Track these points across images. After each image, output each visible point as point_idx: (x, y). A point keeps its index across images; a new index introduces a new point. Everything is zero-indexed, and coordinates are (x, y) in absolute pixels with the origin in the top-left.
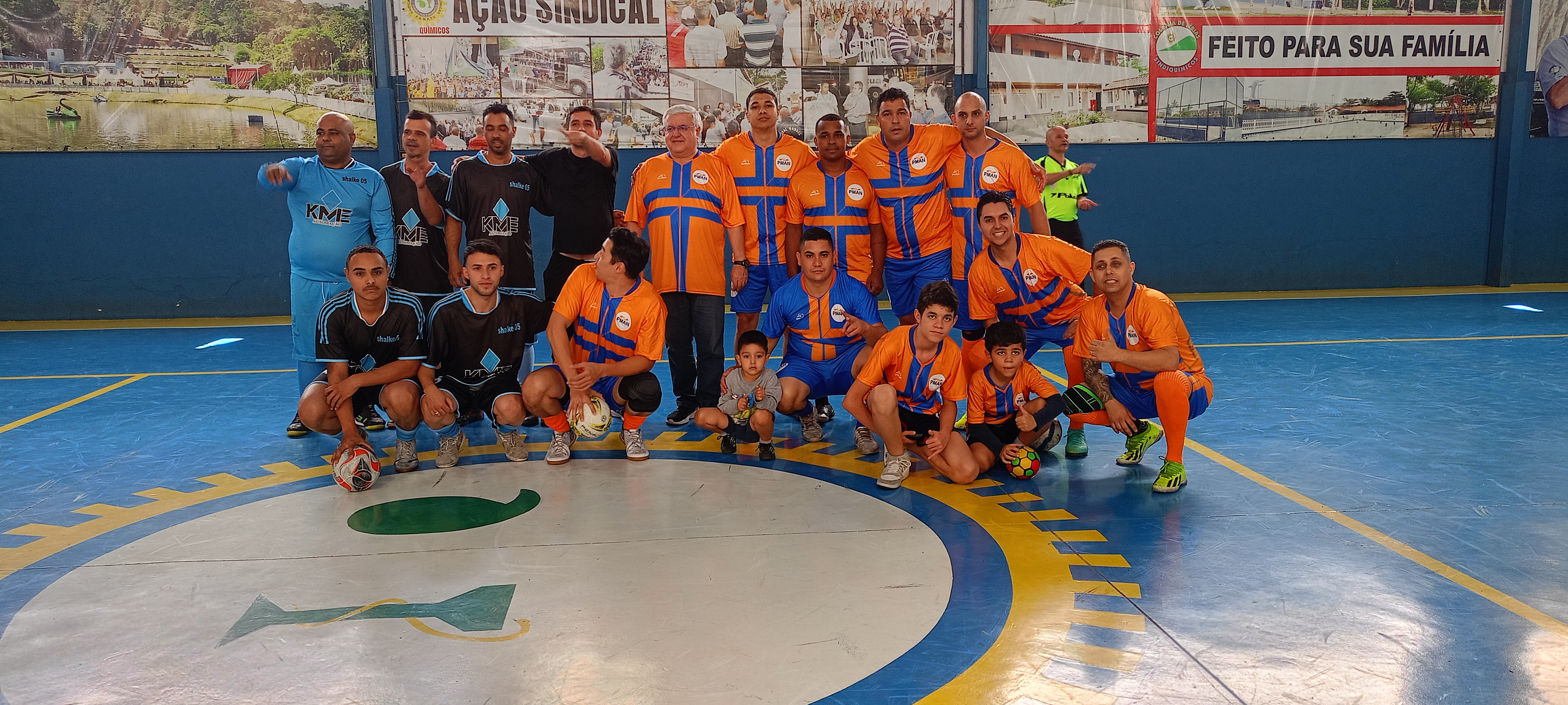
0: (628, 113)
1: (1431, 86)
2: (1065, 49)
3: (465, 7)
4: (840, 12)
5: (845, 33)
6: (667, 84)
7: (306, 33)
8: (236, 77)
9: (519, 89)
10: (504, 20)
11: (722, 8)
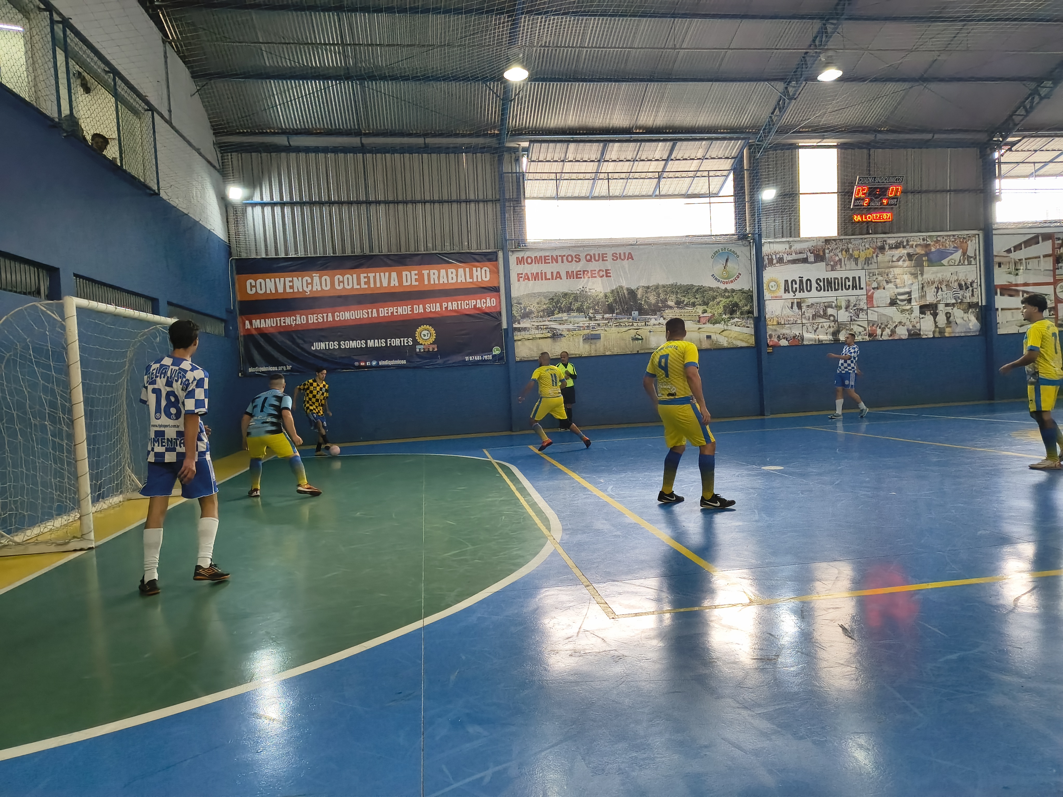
0: (851, 327)
3: (788, 287)
4: (933, 283)
5: (936, 290)
6: (867, 314)
7: (728, 301)
8: (702, 319)
9: (809, 319)
10: (803, 292)
11: (887, 282)
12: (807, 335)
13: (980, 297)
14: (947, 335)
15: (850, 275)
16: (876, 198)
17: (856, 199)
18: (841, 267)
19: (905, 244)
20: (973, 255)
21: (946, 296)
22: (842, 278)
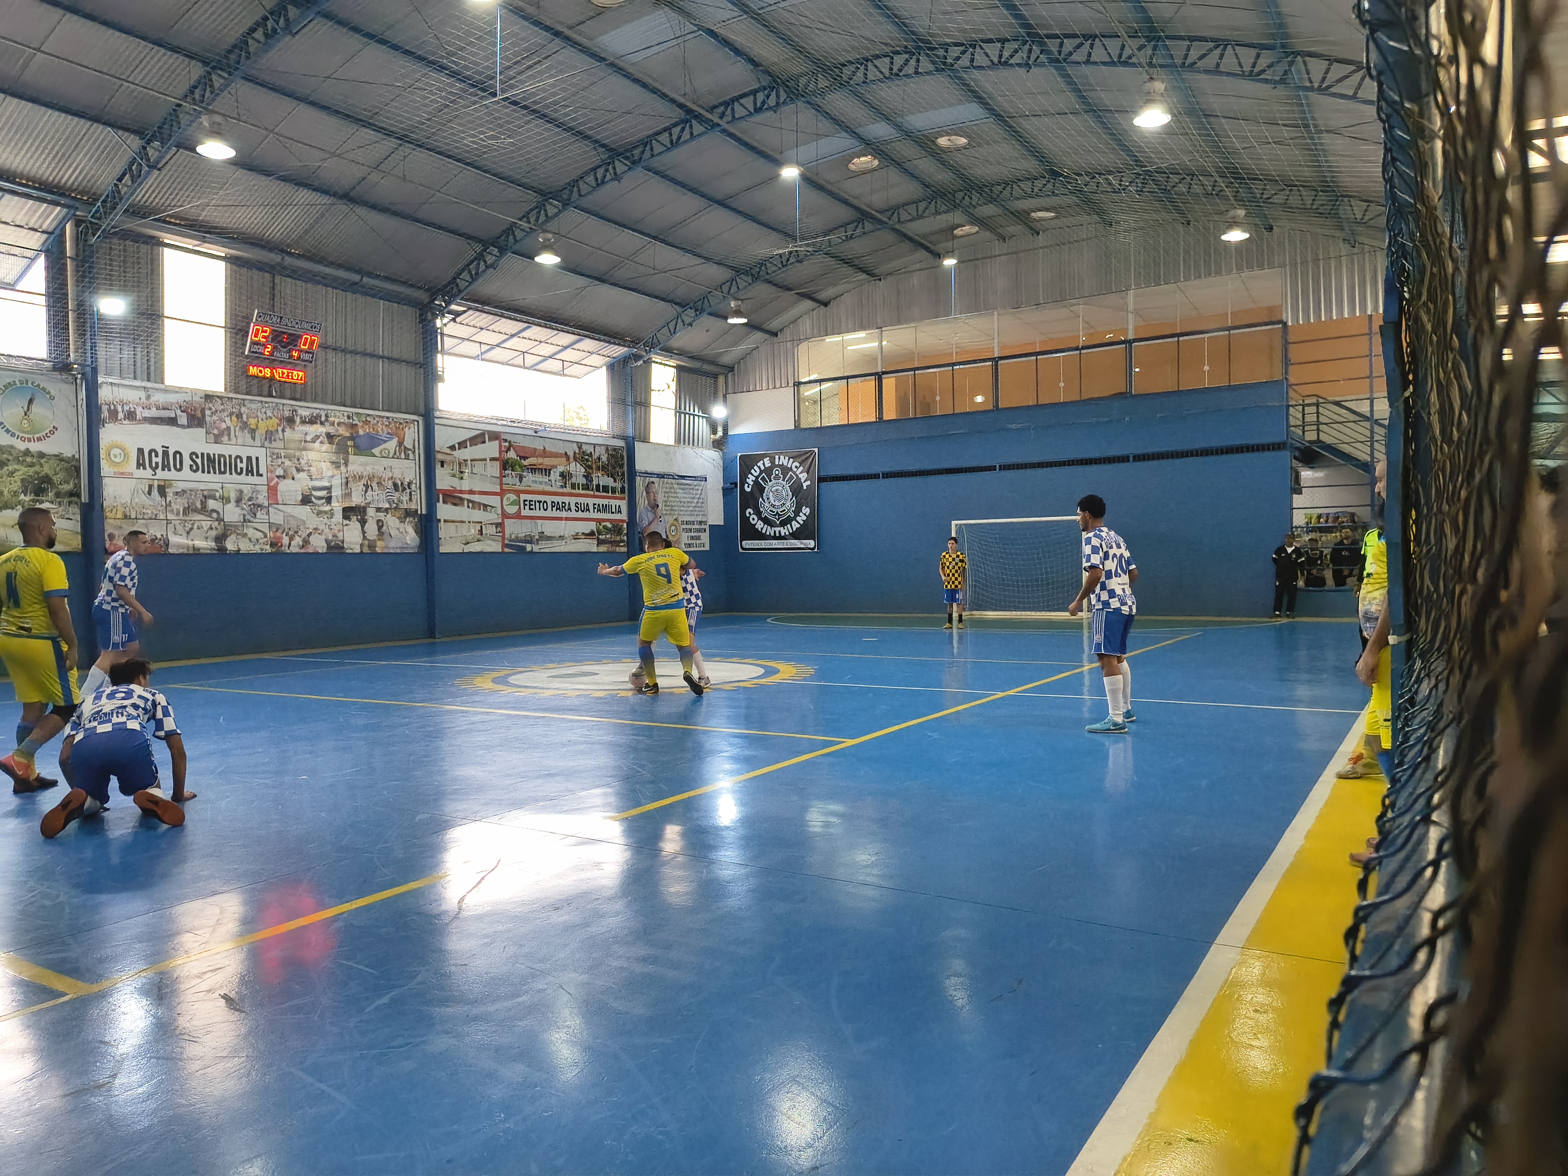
0: (245, 531)
1: (604, 527)
2: (466, 502)
3: (143, 460)
4: (361, 477)
5: (364, 488)
7: (31, 471)
9: (178, 514)
10: (169, 470)
11: (298, 470)
12: (174, 539)
13: (419, 504)
14: (378, 550)
15: (244, 452)
16: (285, 347)
17: (254, 343)
18: (229, 439)
19: (323, 419)
20: (411, 447)
21: (377, 498)
22: (230, 456)
